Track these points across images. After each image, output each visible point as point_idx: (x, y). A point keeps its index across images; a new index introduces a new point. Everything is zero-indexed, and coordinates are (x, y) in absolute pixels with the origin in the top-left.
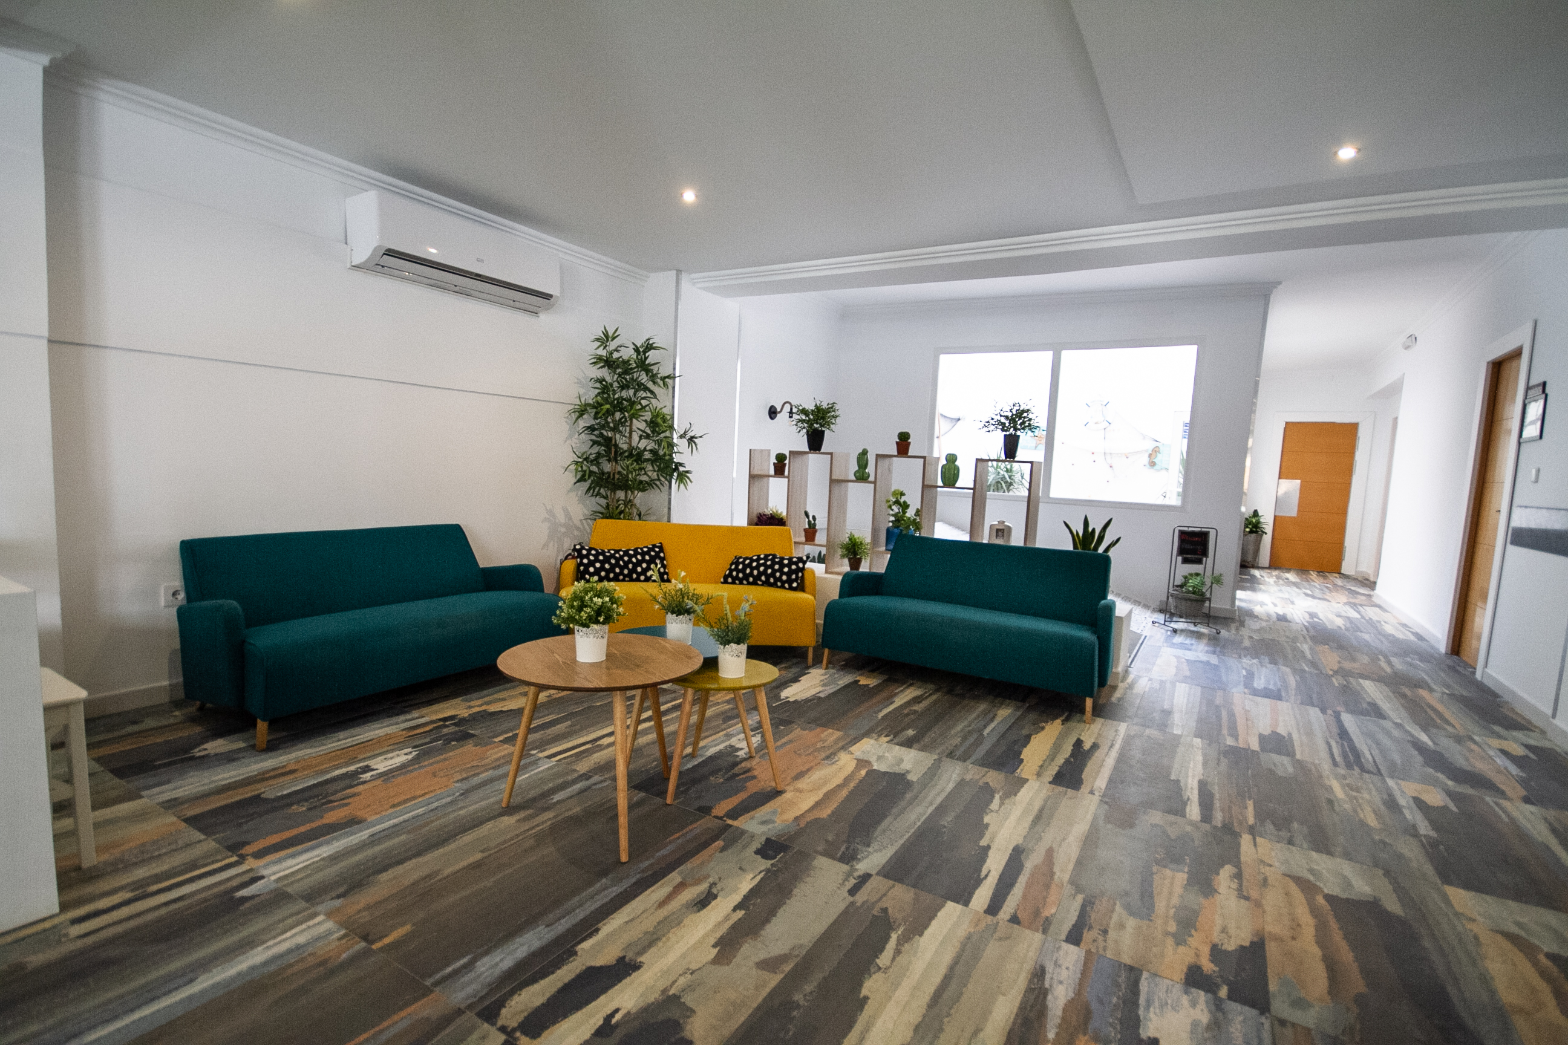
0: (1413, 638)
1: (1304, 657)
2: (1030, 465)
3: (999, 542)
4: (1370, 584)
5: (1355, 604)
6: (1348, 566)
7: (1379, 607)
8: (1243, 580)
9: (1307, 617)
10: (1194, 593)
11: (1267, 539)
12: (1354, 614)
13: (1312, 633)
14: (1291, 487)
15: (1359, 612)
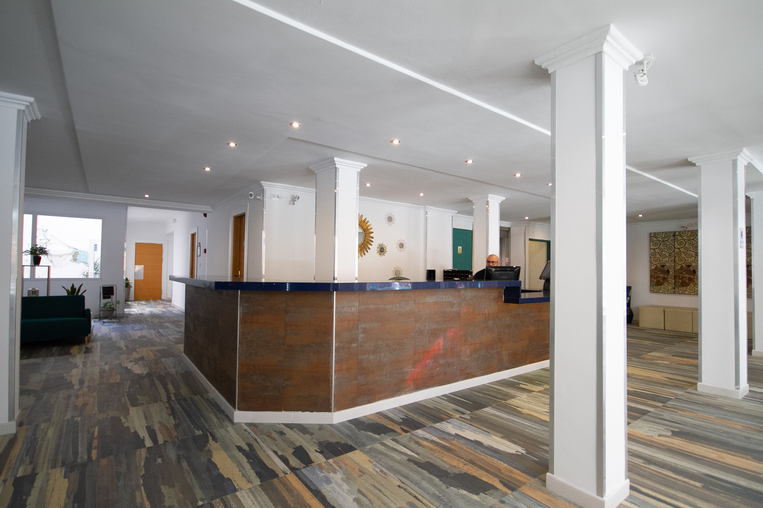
0: (181, 313)
1: (149, 321)
2: (48, 267)
3: (34, 296)
4: (170, 301)
5: (165, 307)
6: (163, 297)
7: (173, 307)
8: (125, 306)
9: (149, 312)
10: (110, 308)
11: (132, 289)
12: (165, 310)
13: (151, 316)
14: (140, 268)
15: (166, 309)
